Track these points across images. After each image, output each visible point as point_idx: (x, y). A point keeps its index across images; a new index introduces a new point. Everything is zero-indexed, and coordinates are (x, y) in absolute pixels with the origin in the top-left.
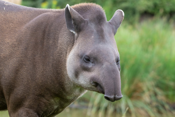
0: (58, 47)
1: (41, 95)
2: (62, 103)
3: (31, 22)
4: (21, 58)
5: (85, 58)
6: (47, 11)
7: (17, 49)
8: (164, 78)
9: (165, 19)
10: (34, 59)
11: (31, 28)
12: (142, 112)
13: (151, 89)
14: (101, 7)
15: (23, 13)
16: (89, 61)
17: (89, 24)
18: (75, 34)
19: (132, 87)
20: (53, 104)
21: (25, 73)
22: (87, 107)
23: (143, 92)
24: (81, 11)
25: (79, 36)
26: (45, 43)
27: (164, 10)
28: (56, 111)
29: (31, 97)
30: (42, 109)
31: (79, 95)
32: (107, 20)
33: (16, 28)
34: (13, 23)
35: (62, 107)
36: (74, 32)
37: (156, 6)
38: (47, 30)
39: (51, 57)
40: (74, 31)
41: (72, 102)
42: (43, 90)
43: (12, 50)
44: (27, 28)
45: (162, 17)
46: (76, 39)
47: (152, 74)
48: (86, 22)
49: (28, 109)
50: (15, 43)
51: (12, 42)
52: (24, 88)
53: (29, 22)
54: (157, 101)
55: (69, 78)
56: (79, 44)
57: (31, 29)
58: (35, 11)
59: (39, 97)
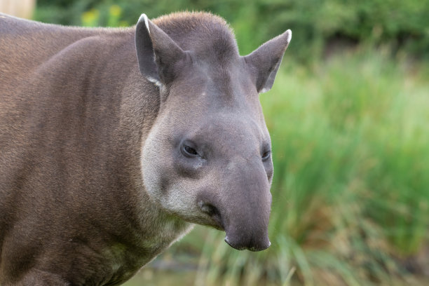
0: (121, 121)
1: (81, 240)
2: (132, 256)
3: (53, 59)
4: (31, 149)
5: (184, 145)
6: (91, 32)
7: (20, 126)
8: (385, 195)
9: (385, 51)
10: (62, 150)
11: (54, 75)
12: (331, 278)
13: (353, 221)
14: (226, 22)
15: (32, 39)
16: (196, 153)
17: (196, 64)
18: (160, 88)
19: (306, 218)
20: (108, 261)
21: (39, 184)
22: (196, 267)
23: (333, 230)
24: (174, 32)
25: (172, 91)
26: (88, 112)
27: (384, 28)
28: (116, 278)
29: (55, 243)
30: (83, 273)
31: (174, 238)
32: (238, 53)
33: (16, 74)
34: (7, 63)
35: (131, 267)
36: (158, 84)
37: (363, 19)
38: (92, 79)
39: (104, 146)
40: (158, 80)
41: (157, 254)
42: (83, 227)
43: (7, 128)
44: (44, 76)
45: (378, 45)
46: (165, 100)
47: (355, 185)
48: (188, 59)
49: (46, 274)
50: (14, 112)
51: (6, 109)
52: (39, 223)
53: (48, 60)
54: (368, 252)
55: (148, 196)
56: (170, 113)
57: (52, 76)
58: (63, 34)
59: (76, 244)
